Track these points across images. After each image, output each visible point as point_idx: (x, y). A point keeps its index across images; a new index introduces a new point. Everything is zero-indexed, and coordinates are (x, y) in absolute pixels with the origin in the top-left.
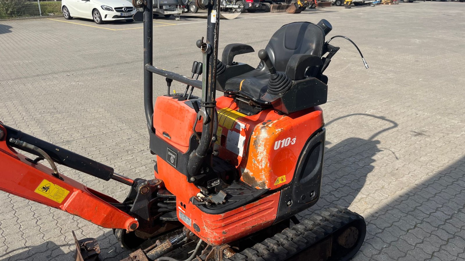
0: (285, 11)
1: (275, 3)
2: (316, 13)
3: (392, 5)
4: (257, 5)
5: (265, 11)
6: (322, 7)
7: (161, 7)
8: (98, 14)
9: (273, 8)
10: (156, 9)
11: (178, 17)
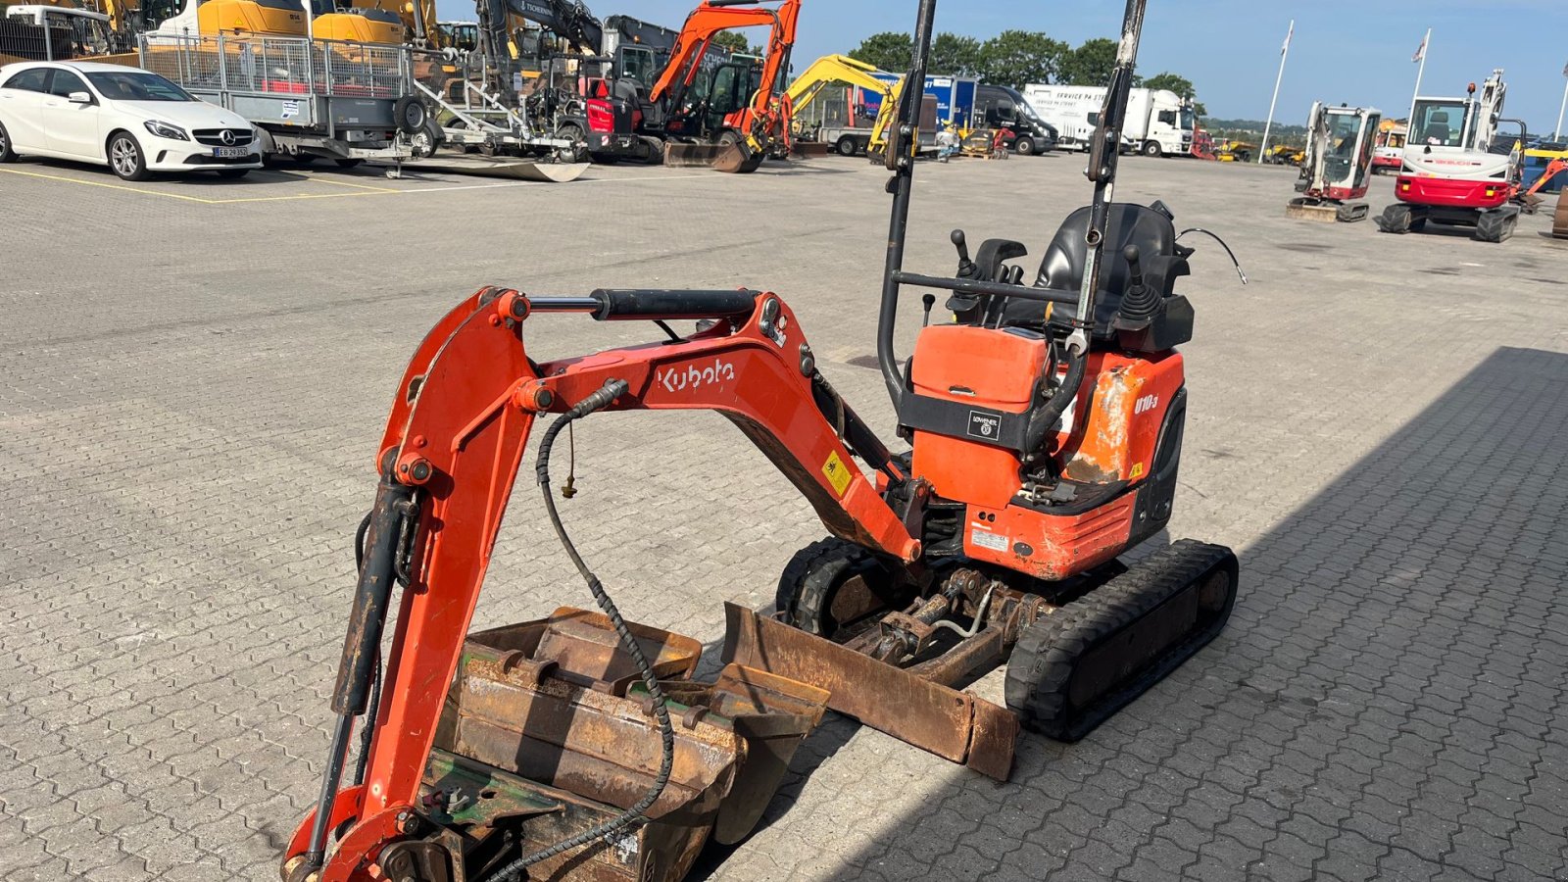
0: (710, 163)
1: (673, 139)
2: (796, 173)
3: (991, 159)
4: (626, 142)
5: (647, 161)
6: (804, 158)
7: (340, 134)
8: (133, 148)
9: (671, 153)
10: (323, 140)
11: (395, 168)
